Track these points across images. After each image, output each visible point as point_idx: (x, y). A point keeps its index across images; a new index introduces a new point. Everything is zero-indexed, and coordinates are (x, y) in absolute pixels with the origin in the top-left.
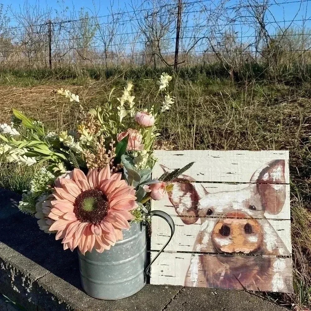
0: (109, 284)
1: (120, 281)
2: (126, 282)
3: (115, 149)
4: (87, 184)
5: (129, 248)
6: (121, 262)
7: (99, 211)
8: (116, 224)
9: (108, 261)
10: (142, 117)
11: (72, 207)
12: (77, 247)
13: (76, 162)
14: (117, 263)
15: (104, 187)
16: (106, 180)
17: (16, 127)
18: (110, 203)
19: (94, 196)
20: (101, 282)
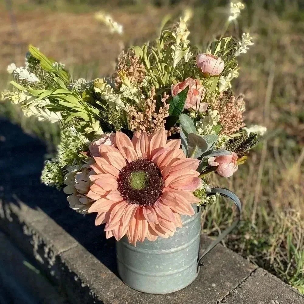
0: (155, 276)
1: (169, 273)
2: (177, 273)
3: (168, 105)
4: (134, 153)
5: (183, 234)
6: (173, 250)
7: (152, 190)
8: (177, 209)
9: (156, 249)
10: (209, 61)
11: (116, 184)
13: (117, 123)
14: (168, 251)
15: (157, 158)
16: (161, 149)
18: (165, 179)
19: (144, 170)
20: (146, 273)
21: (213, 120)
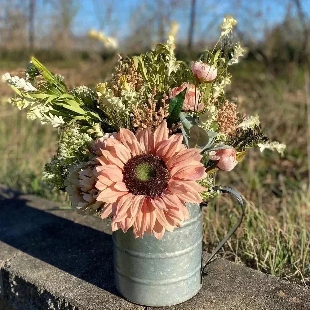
0: (159, 285)
1: (173, 280)
2: (181, 281)
3: (168, 105)
4: (138, 145)
5: (188, 235)
6: (177, 253)
7: (158, 180)
9: (160, 251)
11: (122, 176)
12: (132, 228)
13: (120, 122)
14: (172, 254)
15: (162, 150)
16: (164, 142)
17: (31, 80)
18: (170, 171)
19: (149, 162)
20: (149, 281)
21: (213, 114)
